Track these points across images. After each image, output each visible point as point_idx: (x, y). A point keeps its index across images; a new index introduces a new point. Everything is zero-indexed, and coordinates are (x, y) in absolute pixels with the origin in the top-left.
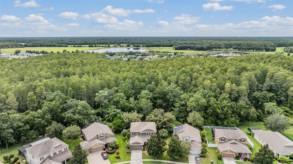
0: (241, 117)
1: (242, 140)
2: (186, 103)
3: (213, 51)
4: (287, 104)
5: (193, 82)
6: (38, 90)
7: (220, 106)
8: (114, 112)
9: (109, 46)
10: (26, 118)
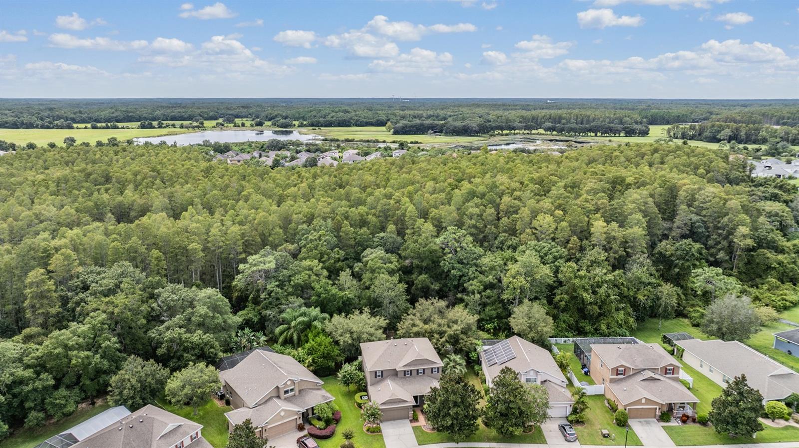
0: (639, 309)
1: (670, 370)
2: (500, 281)
3: (494, 136)
4: (732, 269)
5: (505, 220)
6: (56, 261)
7: (588, 283)
8: (303, 314)
9: (202, 123)
10: (38, 354)
